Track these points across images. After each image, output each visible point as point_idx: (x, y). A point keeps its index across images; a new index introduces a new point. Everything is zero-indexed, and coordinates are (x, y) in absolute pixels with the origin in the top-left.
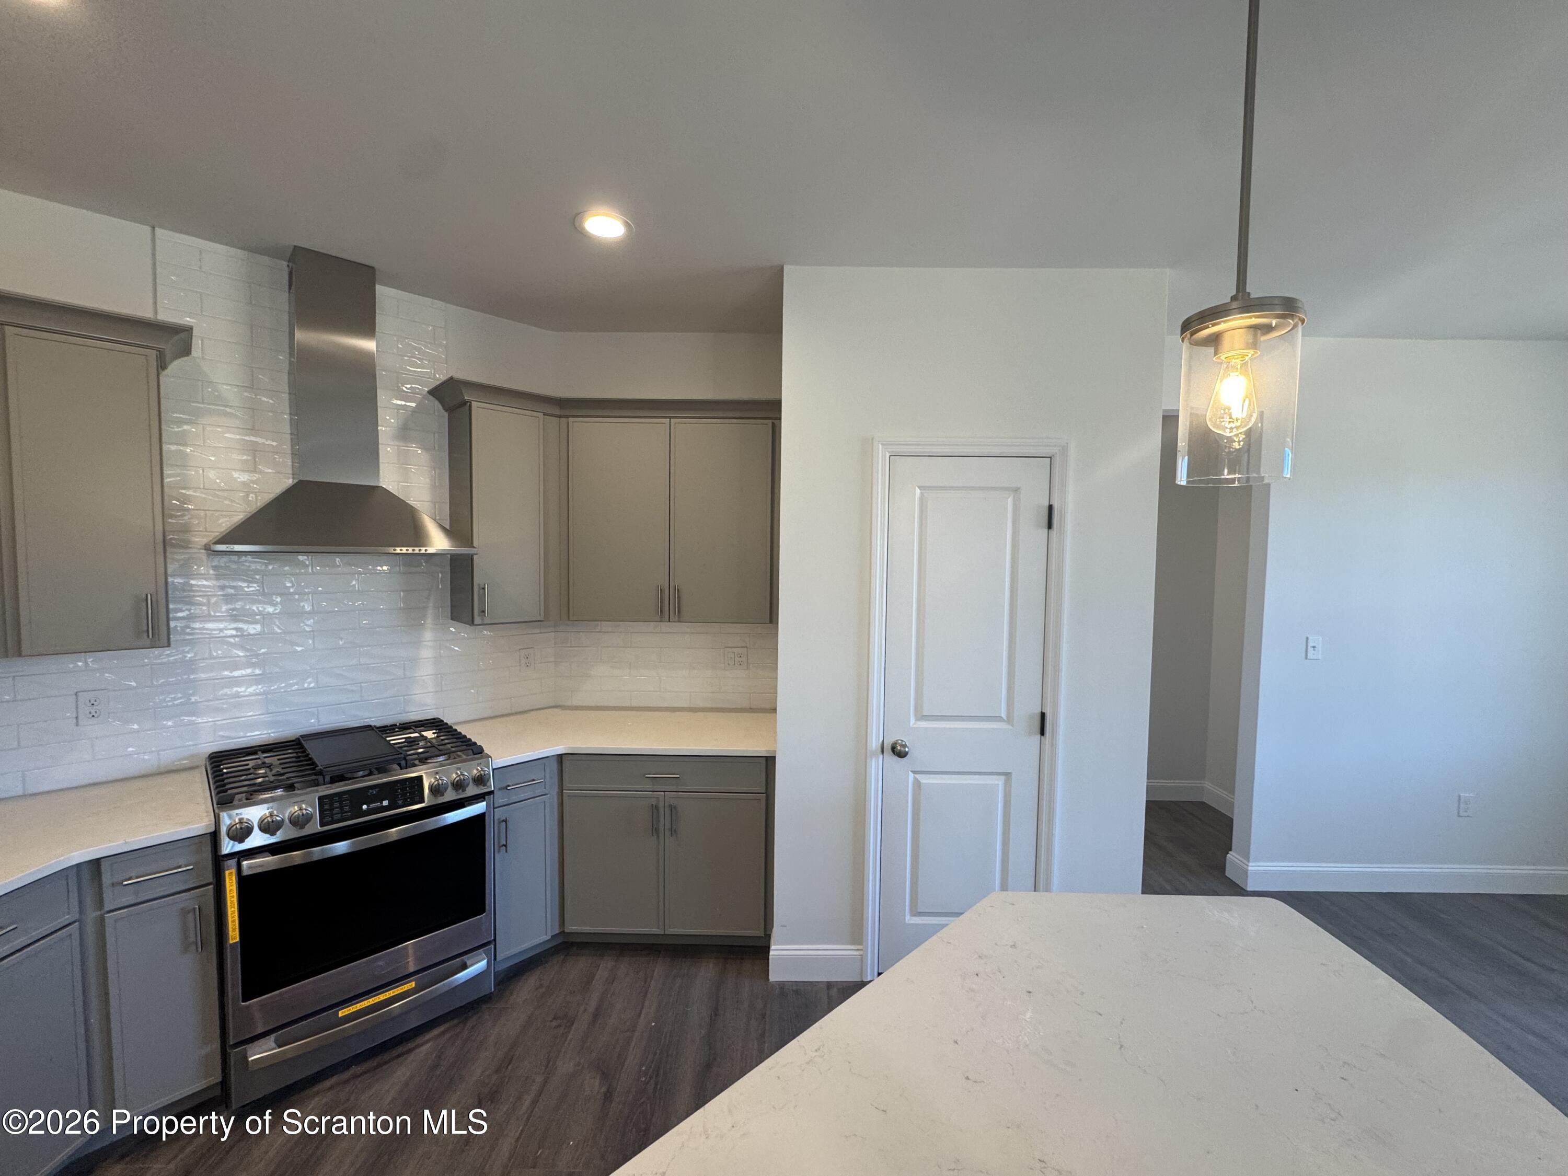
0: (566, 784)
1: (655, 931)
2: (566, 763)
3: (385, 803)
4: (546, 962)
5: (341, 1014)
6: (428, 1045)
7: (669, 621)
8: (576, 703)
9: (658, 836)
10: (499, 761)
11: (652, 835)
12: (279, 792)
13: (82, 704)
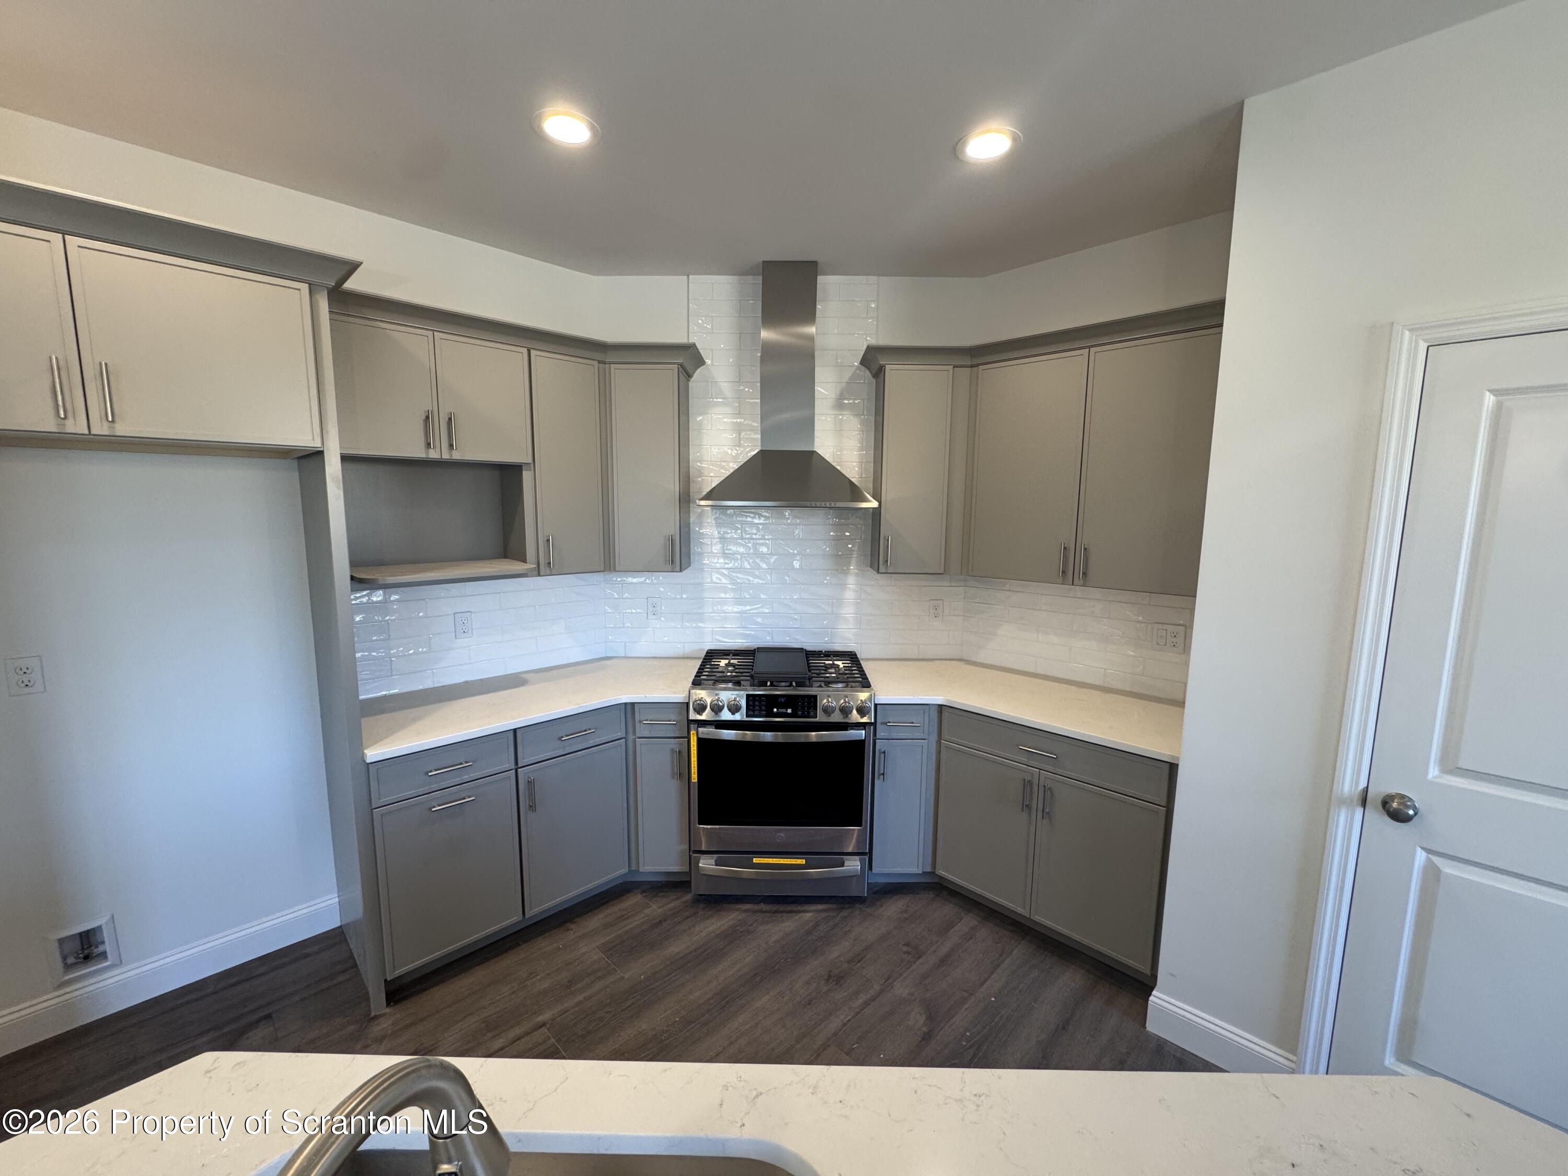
0: (945, 735)
1: (1020, 910)
2: (945, 714)
3: (789, 711)
4: (917, 894)
5: (755, 860)
6: (810, 914)
7: (1073, 584)
8: (980, 659)
9: (1030, 813)
10: (882, 698)
11: (1023, 810)
12: (730, 685)
13: (649, 605)
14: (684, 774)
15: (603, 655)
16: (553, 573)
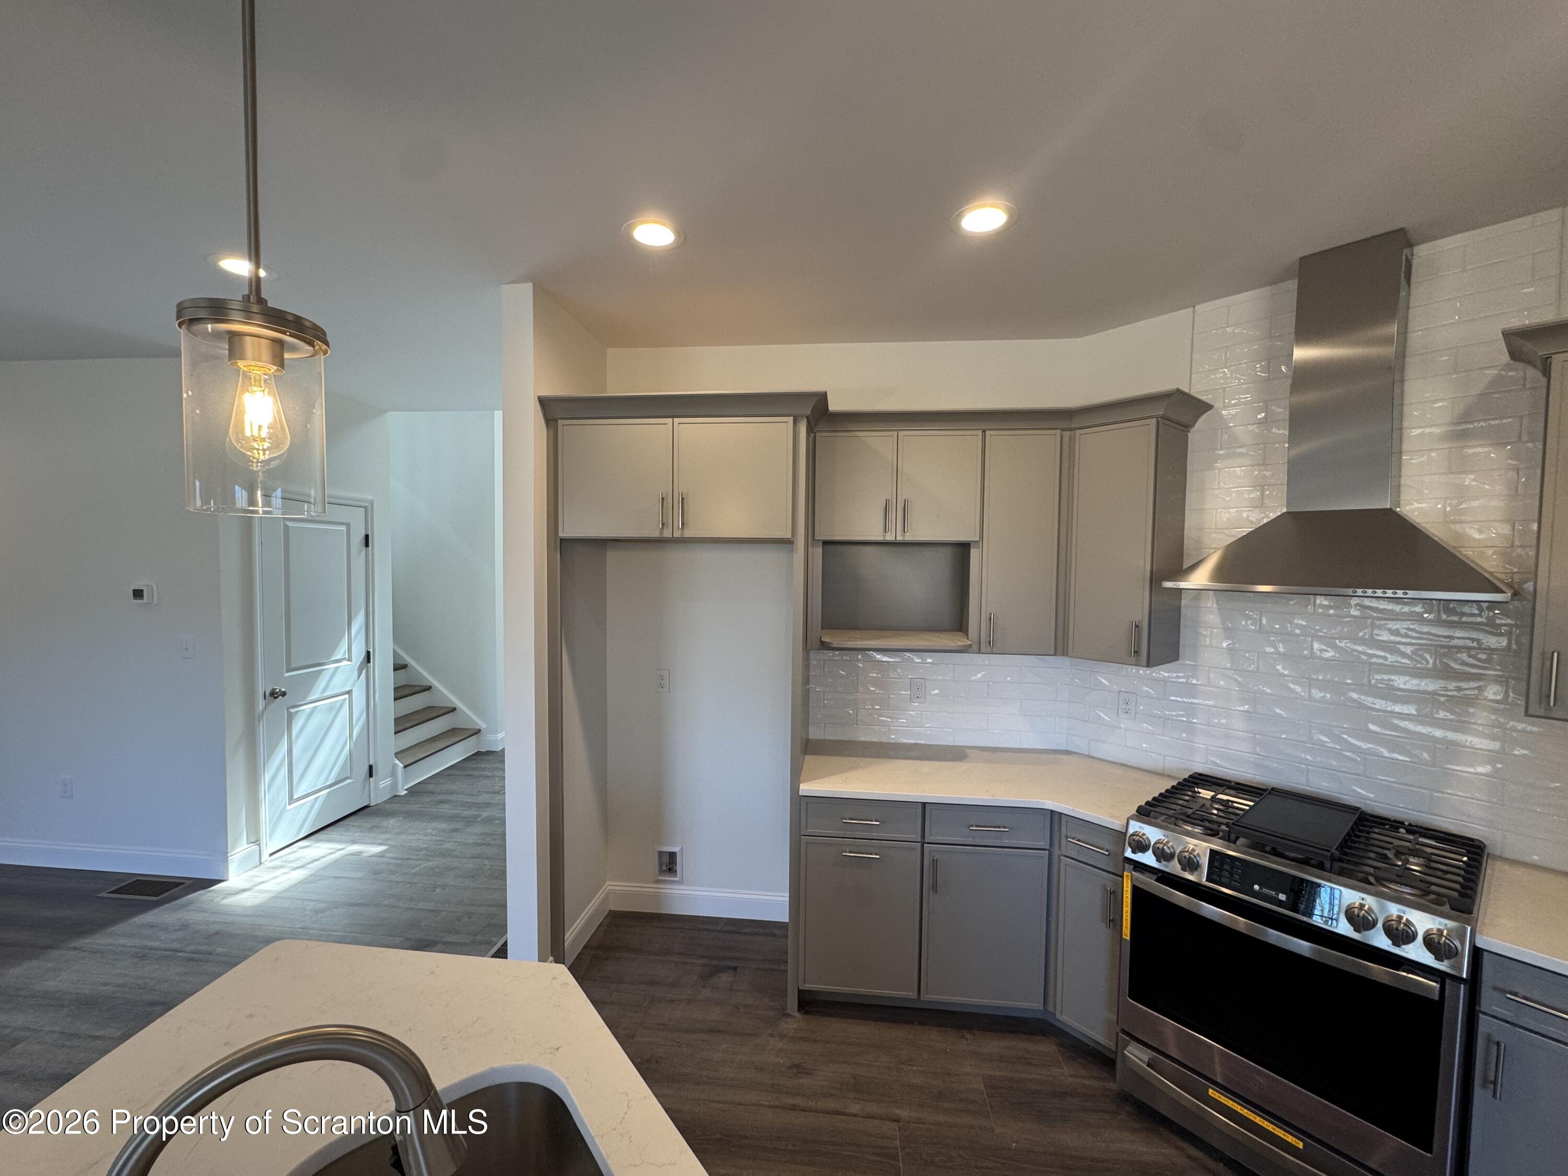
3: (1281, 897)
5: (1212, 1093)
13: (1121, 701)
14: (1114, 922)
15: (1064, 748)
16: (995, 652)
